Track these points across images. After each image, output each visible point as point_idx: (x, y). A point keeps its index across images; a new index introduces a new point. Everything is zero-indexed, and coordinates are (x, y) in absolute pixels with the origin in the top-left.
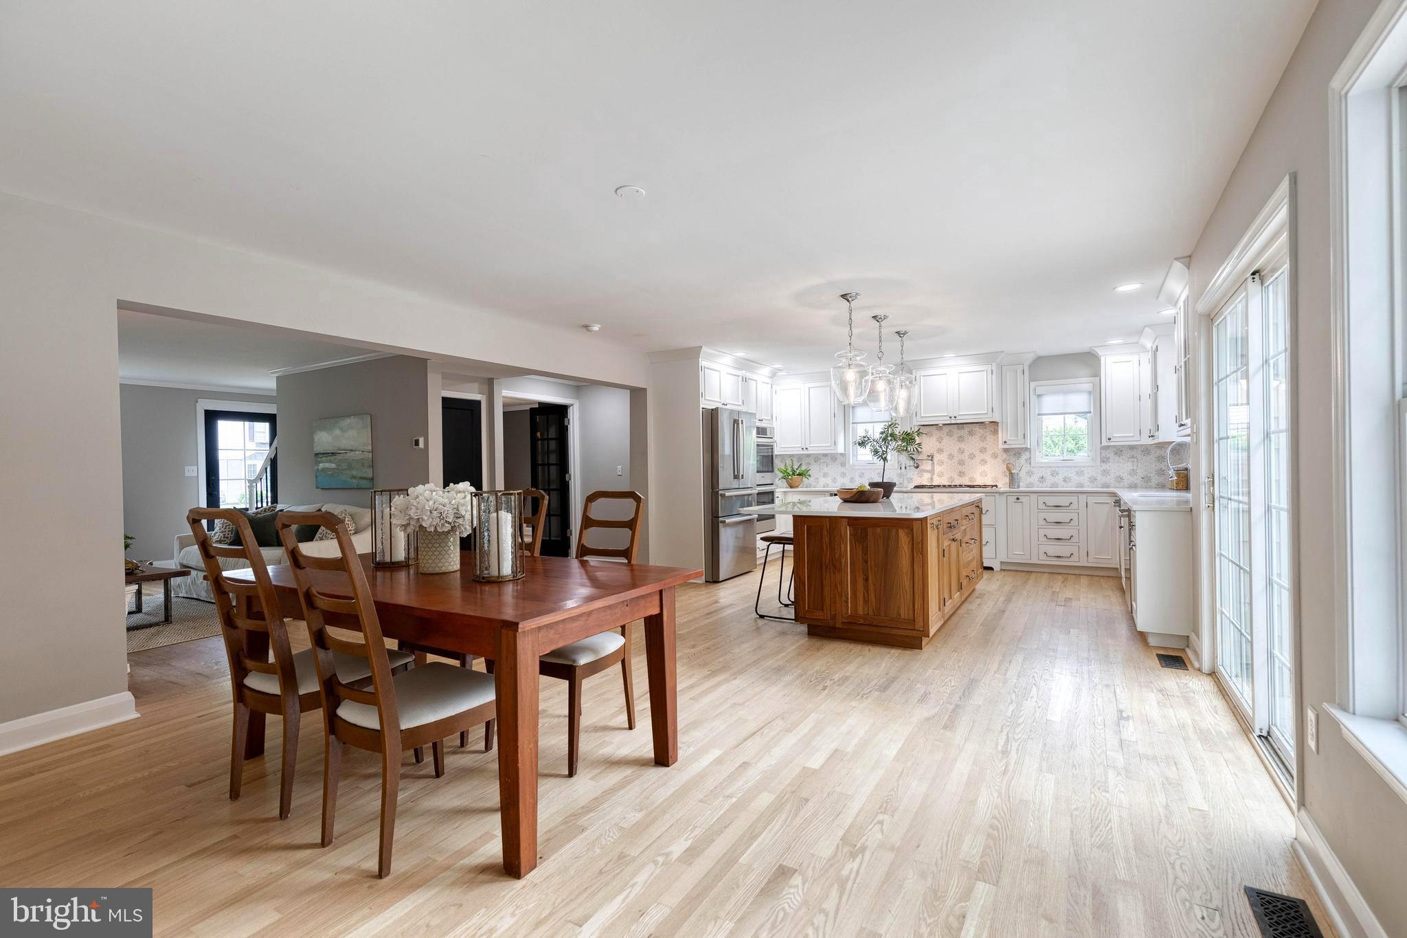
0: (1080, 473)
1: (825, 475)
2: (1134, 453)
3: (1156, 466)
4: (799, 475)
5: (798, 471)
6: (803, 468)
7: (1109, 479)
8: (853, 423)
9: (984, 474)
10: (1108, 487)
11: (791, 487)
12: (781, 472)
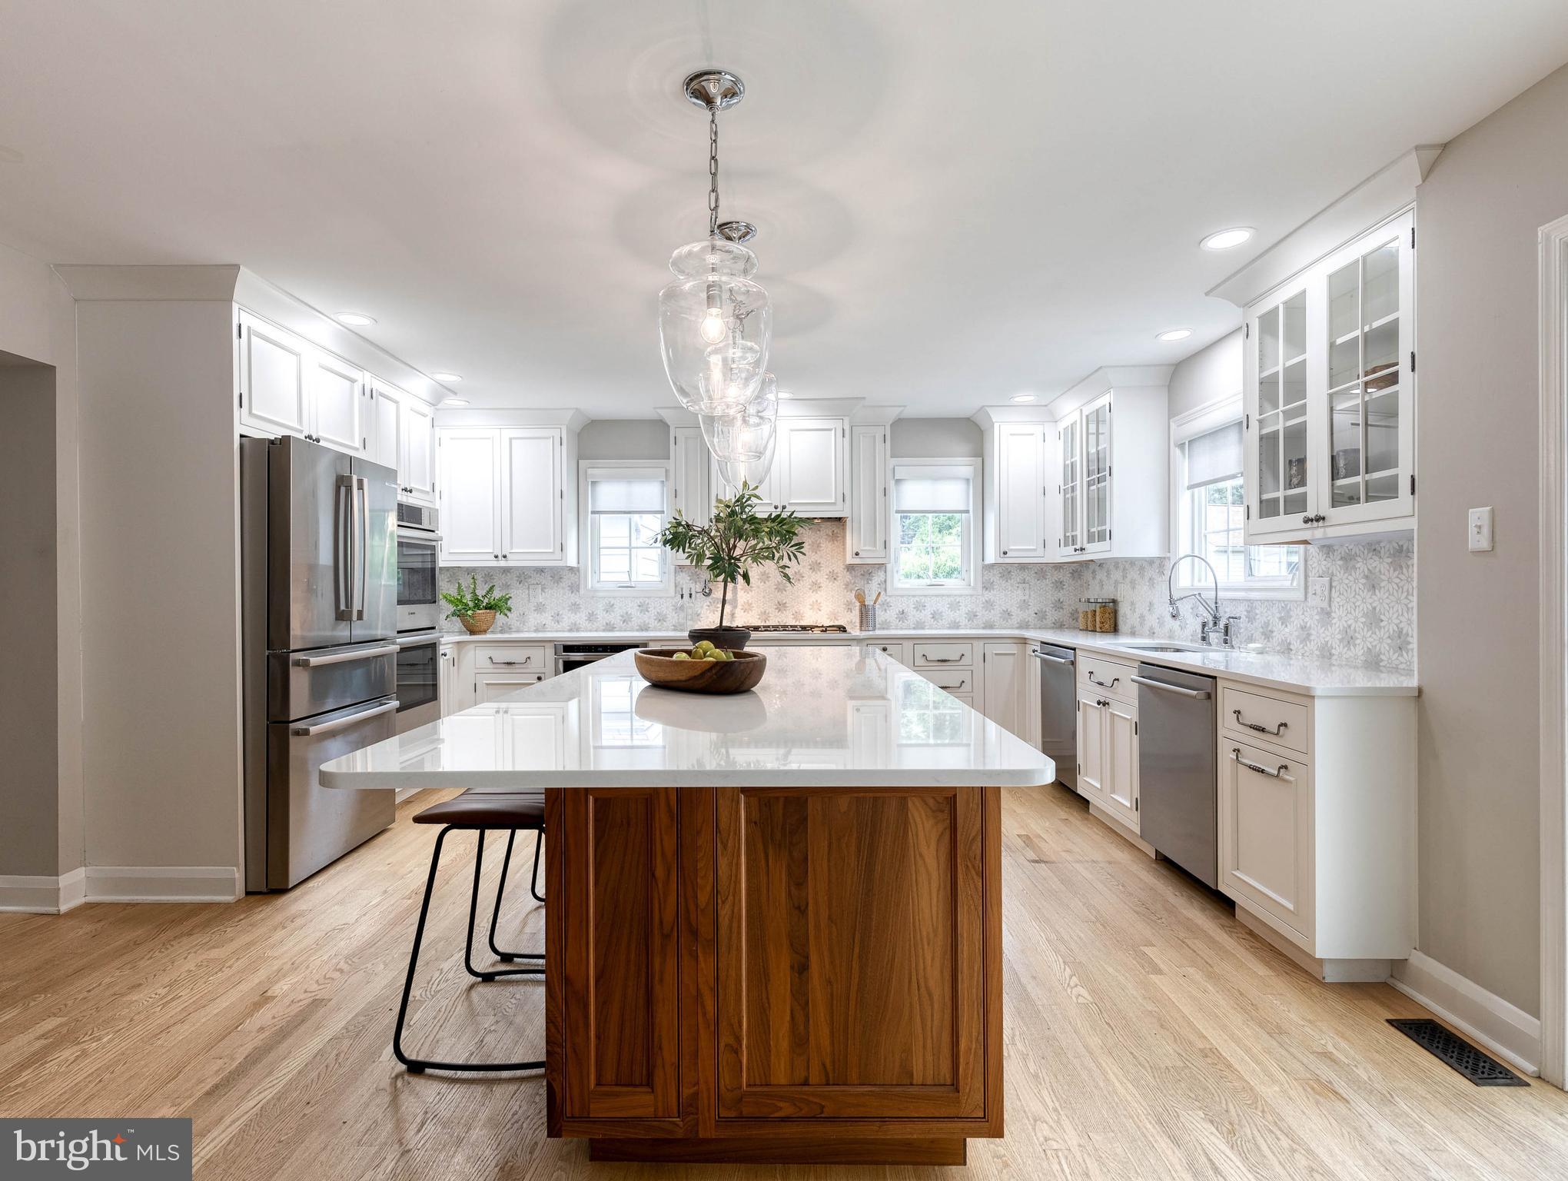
0: (955, 606)
1: (540, 608)
2: (1025, 575)
3: (1052, 595)
4: (489, 607)
5: (486, 601)
6: (497, 594)
7: (994, 615)
8: (593, 512)
9: (816, 606)
10: (991, 627)
11: (472, 632)
12: (451, 602)
